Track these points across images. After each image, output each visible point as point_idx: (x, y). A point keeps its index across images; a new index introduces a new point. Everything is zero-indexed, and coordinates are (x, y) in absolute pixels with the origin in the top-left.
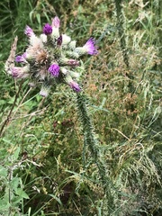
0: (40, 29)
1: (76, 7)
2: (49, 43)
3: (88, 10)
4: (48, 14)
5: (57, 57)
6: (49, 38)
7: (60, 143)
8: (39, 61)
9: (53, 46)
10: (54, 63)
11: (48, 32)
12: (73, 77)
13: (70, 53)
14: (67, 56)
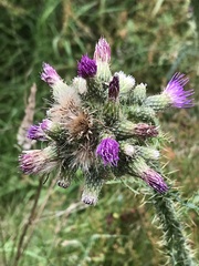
0: (71, 63)
1: (124, 23)
2: (93, 94)
3: (144, 27)
4: (81, 39)
5: (111, 121)
6: (91, 85)
7: (121, 251)
8: (75, 134)
9: (100, 99)
10: (106, 136)
11: (88, 72)
12: (149, 159)
13: (136, 109)
14: (132, 117)
